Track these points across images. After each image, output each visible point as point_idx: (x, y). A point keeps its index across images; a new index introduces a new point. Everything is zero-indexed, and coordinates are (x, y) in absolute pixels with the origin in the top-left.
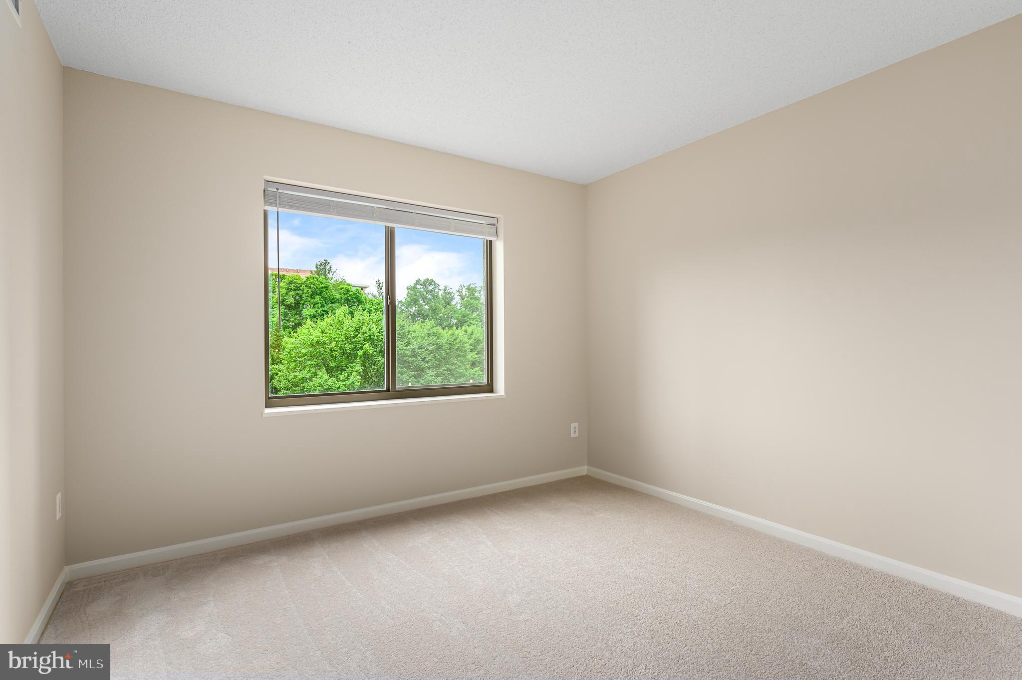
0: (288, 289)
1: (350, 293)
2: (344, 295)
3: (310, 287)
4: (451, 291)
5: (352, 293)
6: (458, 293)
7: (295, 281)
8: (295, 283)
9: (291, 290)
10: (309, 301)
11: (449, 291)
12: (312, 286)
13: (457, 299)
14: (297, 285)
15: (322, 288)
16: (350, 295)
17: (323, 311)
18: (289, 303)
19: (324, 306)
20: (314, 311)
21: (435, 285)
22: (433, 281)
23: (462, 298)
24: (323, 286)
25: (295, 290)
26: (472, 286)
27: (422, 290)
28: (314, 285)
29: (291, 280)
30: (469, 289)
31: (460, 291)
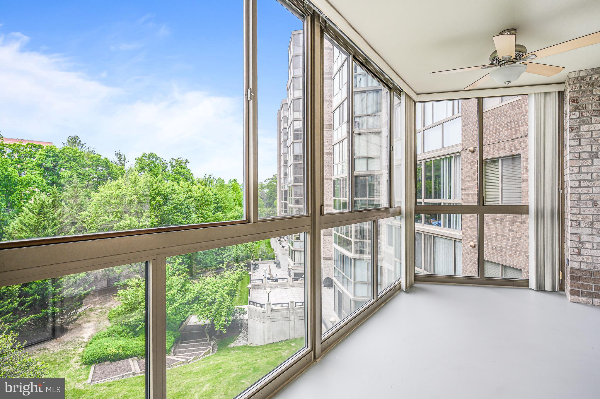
0: (46, 156)
1: (101, 161)
2: (96, 161)
3: (67, 155)
4: (166, 162)
5: (102, 161)
6: (170, 164)
7: (53, 150)
8: (53, 152)
9: (49, 157)
10: (66, 166)
11: (163, 162)
12: (69, 154)
13: (169, 167)
14: (55, 153)
15: (77, 156)
16: (101, 162)
17: (77, 173)
18: (48, 166)
19: (78, 169)
20: (71, 173)
21: (157, 157)
22: (156, 155)
23: (173, 167)
24: (77, 154)
25: (53, 157)
26: (179, 159)
27: (147, 160)
28: (70, 154)
29: (50, 149)
30: (177, 161)
31: (171, 162)
